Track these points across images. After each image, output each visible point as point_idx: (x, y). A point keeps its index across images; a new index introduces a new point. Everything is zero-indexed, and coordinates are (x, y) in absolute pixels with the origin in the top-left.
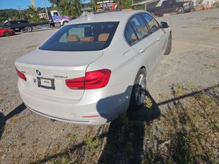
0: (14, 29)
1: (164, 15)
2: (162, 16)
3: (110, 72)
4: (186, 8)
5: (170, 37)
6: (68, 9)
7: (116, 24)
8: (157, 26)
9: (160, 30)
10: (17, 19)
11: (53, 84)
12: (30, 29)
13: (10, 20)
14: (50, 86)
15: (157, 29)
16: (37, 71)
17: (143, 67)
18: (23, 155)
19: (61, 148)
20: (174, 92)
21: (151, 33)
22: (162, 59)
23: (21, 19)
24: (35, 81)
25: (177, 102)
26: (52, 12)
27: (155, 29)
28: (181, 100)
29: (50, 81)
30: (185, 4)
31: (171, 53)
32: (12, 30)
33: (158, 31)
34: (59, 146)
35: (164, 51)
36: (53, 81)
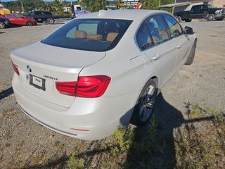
0: (37, 19)
1: (193, 20)
2: (190, 21)
3: (109, 79)
4: (218, 15)
5: (195, 46)
6: (92, 4)
7: (128, 23)
8: (180, 32)
9: (183, 36)
10: (42, 10)
11: (44, 84)
12: (52, 21)
13: (36, 10)
14: (41, 85)
15: (180, 34)
16: (28, 67)
17: (154, 77)
18: (4, 158)
19: (44, 158)
20: (189, 111)
21: (172, 38)
22: (181, 69)
23: (46, 10)
24: (27, 78)
25: (189, 125)
26: (75, 7)
27: (177, 34)
28: (195, 124)
29: (41, 80)
30: (218, 11)
31: (192, 64)
32: (35, 20)
33: (180, 37)
34: (43, 155)
35: (185, 60)
36: (44, 80)
